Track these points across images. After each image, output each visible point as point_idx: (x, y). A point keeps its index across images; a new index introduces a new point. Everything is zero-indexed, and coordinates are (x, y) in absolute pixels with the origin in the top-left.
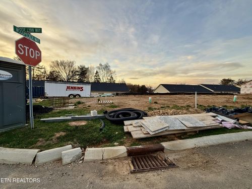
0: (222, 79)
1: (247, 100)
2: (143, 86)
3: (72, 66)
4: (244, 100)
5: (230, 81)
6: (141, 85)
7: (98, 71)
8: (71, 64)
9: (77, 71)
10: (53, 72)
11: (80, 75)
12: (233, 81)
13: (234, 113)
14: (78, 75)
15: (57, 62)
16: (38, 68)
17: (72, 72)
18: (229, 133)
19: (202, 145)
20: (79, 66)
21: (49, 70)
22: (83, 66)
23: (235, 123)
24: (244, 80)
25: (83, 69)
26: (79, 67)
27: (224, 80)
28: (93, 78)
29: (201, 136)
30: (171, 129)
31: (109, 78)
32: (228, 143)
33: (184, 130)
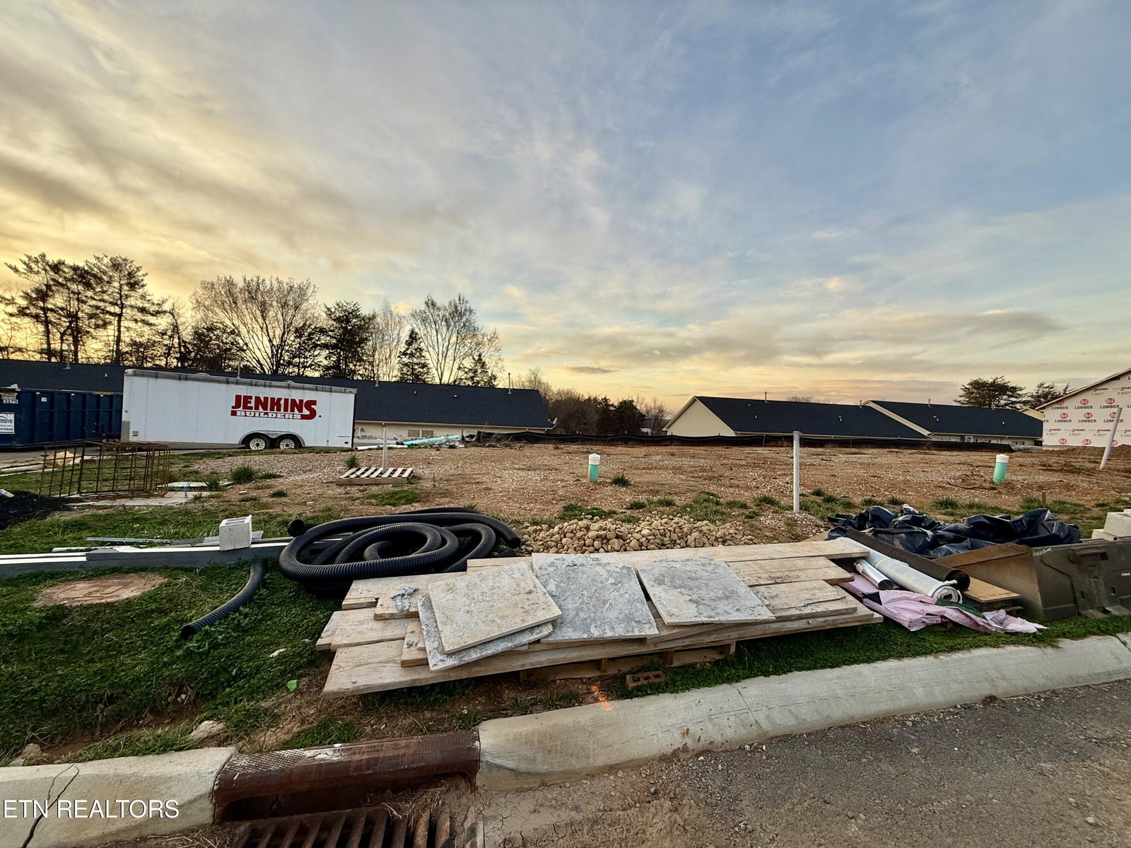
0: (966, 380)
1: (1054, 478)
2: (627, 406)
3: (297, 308)
4: (1043, 478)
5: (999, 389)
6: (615, 400)
7: (421, 331)
8: (292, 298)
9: (322, 331)
10: (210, 329)
11: (334, 347)
12: (1014, 389)
13: (967, 542)
14: (325, 346)
15: (230, 283)
16: (143, 310)
17: (299, 332)
18: (900, 656)
19: (730, 733)
20: (331, 305)
21: (190, 320)
22: (350, 308)
23: (945, 600)
24: (1059, 388)
25: (348, 321)
26: (329, 313)
27: (977, 385)
28: (395, 361)
29: (738, 679)
30: (568, 634)
31: (468, 363)
32: (881, 721)
33: (641, 641)
